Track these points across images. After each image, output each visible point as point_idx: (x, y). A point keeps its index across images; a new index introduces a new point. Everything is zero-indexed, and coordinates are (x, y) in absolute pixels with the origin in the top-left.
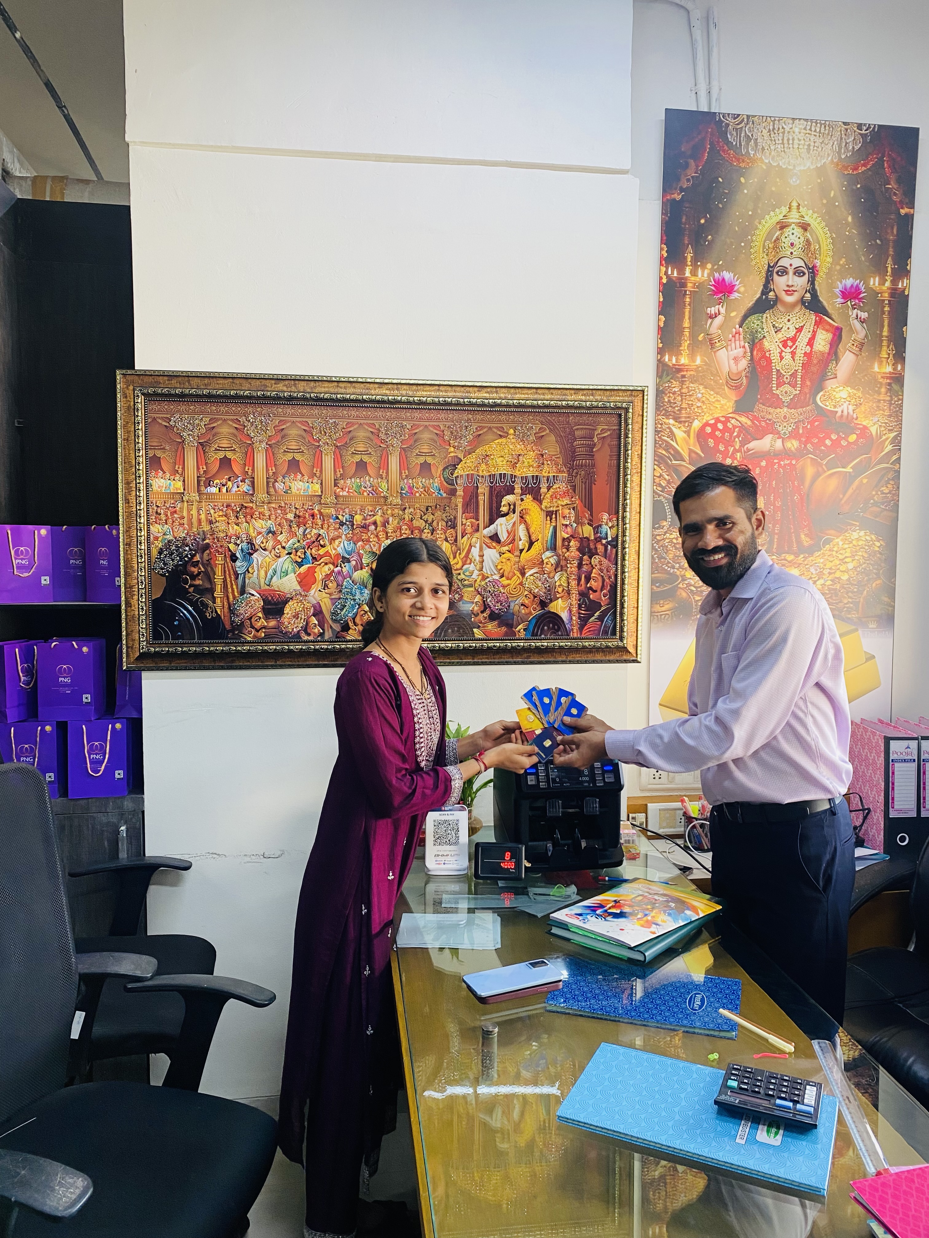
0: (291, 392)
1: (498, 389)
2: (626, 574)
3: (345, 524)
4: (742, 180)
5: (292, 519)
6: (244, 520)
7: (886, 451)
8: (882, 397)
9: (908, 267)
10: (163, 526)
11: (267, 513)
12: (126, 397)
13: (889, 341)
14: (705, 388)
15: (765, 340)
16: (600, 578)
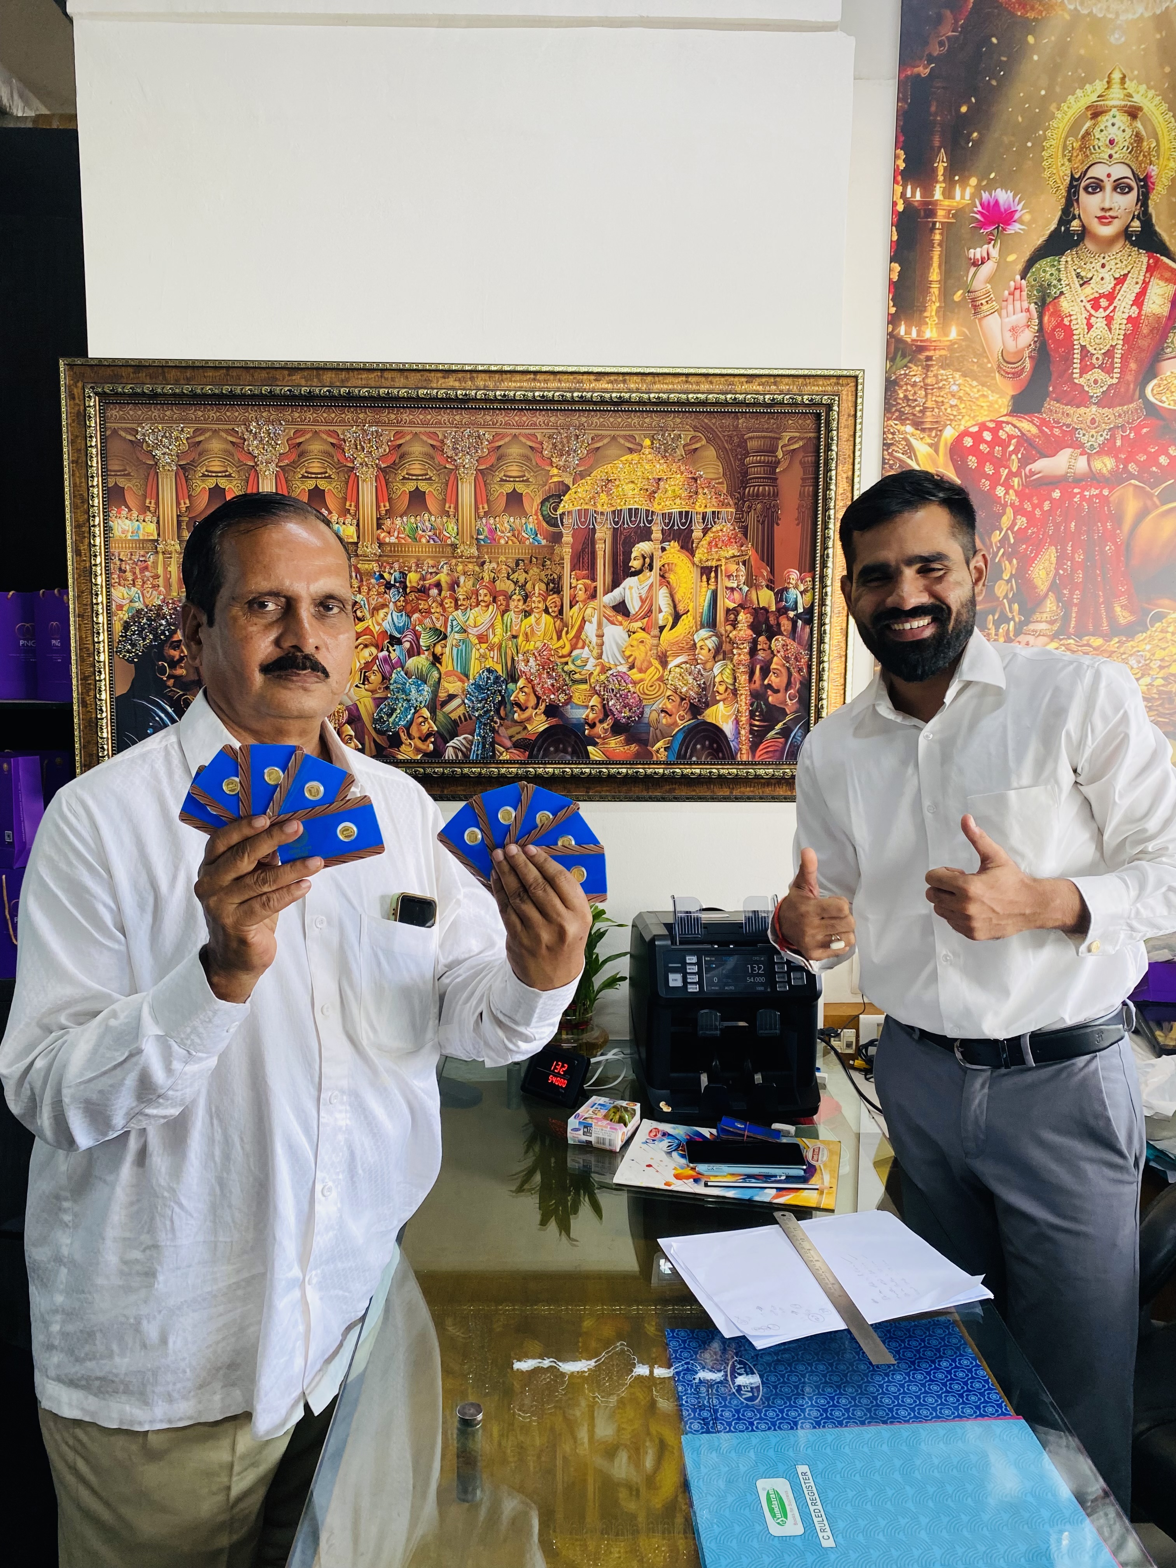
0: (311, 387)
1: (627, 377)
2: (826, 665)
3: (394, 586)
4: (1031, 39)
12: (74, 399)
14: (964, 375)
15: (1062, 298)
16: (784, 671)
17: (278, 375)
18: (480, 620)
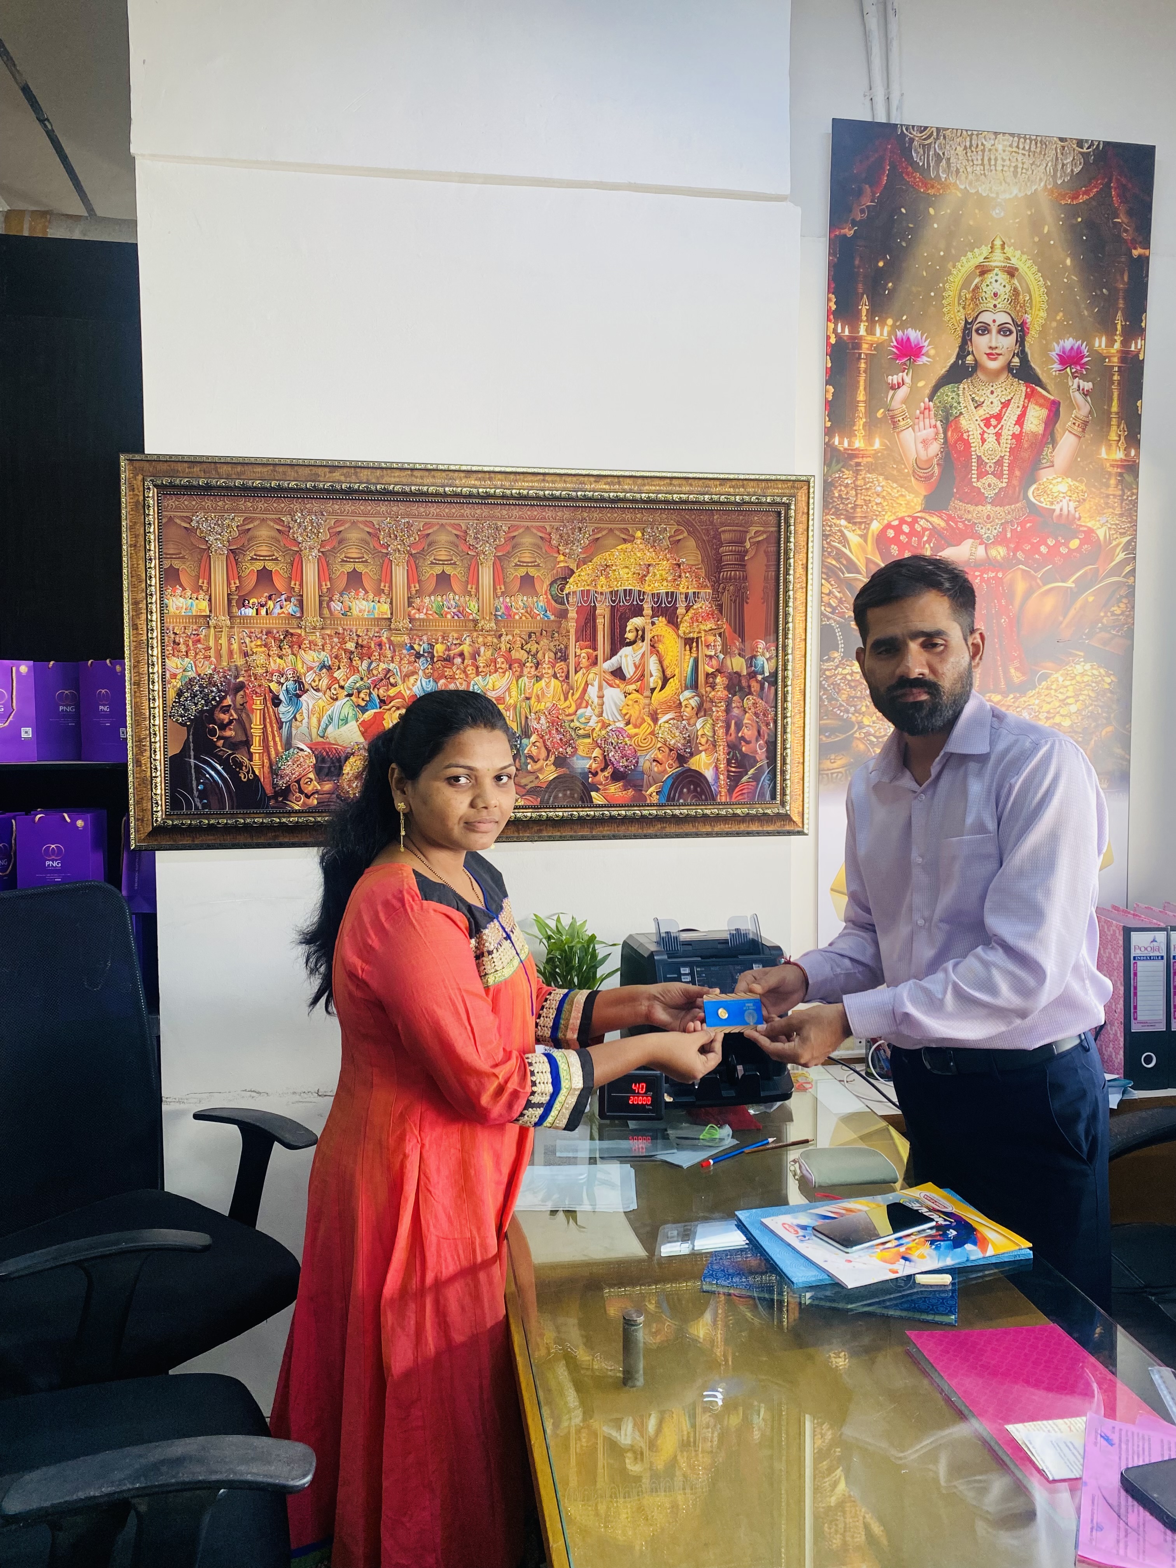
0: (351, 483)
1: (621, 479)
2: (789, 720)
3: (423, 655)
4: (932, 211)
5: (353, 649)
6: (289, 651)
7: (1118, 560)
8: (1111, 491)
9: (1143, 324)
10: (183, 659)
11: (320, 642)
12: (133, 490)
13: (1120, 419)
14: (886, 479)
15: (961, 418)
16: (755, 725)
17: (320, 471)
18: (497, 685)
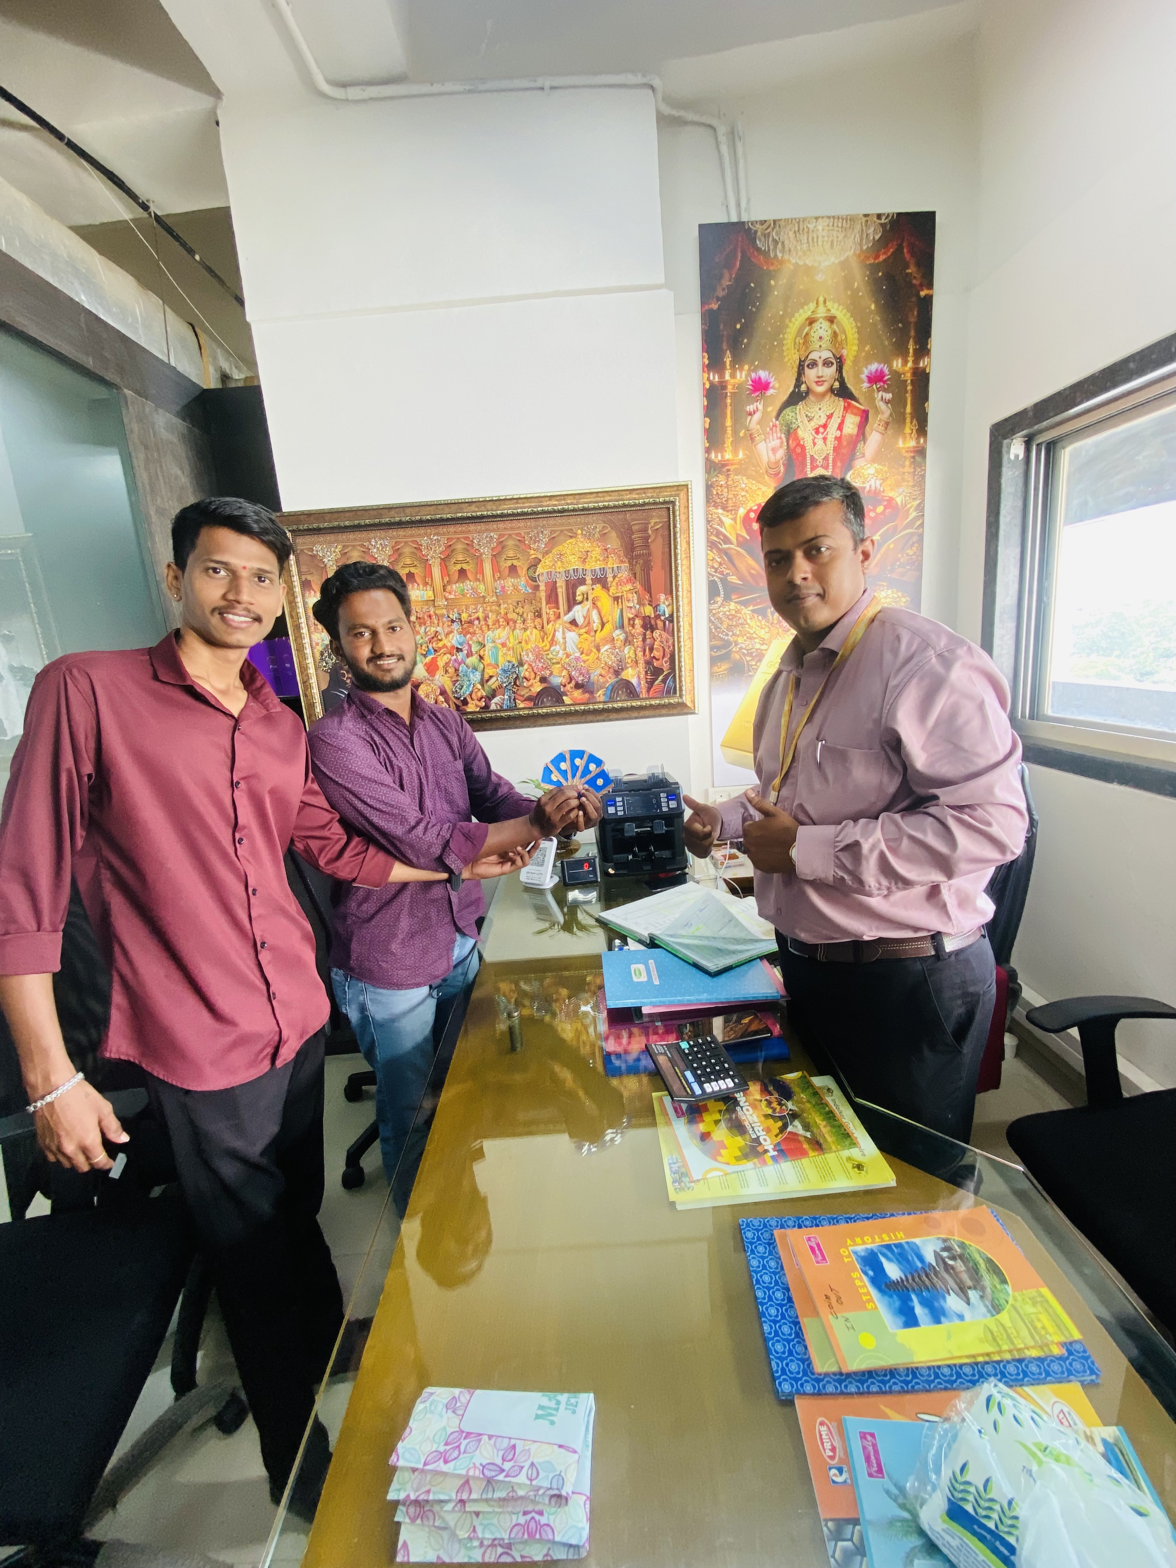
1: (565, 498)
2: (682, 643)
3: (455, 621)
4: (772, 282)
7: (911, 517)
8: (906, 470)
9: (929, 346)
13: (912, 417)
14: (748, 478)
15: (799, 430)
16: (661, 649)
17: (382, 512)
18: (502, 635)
